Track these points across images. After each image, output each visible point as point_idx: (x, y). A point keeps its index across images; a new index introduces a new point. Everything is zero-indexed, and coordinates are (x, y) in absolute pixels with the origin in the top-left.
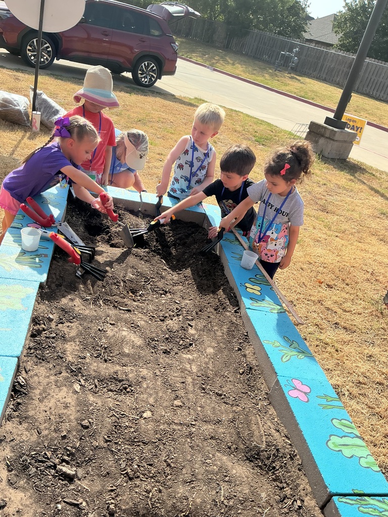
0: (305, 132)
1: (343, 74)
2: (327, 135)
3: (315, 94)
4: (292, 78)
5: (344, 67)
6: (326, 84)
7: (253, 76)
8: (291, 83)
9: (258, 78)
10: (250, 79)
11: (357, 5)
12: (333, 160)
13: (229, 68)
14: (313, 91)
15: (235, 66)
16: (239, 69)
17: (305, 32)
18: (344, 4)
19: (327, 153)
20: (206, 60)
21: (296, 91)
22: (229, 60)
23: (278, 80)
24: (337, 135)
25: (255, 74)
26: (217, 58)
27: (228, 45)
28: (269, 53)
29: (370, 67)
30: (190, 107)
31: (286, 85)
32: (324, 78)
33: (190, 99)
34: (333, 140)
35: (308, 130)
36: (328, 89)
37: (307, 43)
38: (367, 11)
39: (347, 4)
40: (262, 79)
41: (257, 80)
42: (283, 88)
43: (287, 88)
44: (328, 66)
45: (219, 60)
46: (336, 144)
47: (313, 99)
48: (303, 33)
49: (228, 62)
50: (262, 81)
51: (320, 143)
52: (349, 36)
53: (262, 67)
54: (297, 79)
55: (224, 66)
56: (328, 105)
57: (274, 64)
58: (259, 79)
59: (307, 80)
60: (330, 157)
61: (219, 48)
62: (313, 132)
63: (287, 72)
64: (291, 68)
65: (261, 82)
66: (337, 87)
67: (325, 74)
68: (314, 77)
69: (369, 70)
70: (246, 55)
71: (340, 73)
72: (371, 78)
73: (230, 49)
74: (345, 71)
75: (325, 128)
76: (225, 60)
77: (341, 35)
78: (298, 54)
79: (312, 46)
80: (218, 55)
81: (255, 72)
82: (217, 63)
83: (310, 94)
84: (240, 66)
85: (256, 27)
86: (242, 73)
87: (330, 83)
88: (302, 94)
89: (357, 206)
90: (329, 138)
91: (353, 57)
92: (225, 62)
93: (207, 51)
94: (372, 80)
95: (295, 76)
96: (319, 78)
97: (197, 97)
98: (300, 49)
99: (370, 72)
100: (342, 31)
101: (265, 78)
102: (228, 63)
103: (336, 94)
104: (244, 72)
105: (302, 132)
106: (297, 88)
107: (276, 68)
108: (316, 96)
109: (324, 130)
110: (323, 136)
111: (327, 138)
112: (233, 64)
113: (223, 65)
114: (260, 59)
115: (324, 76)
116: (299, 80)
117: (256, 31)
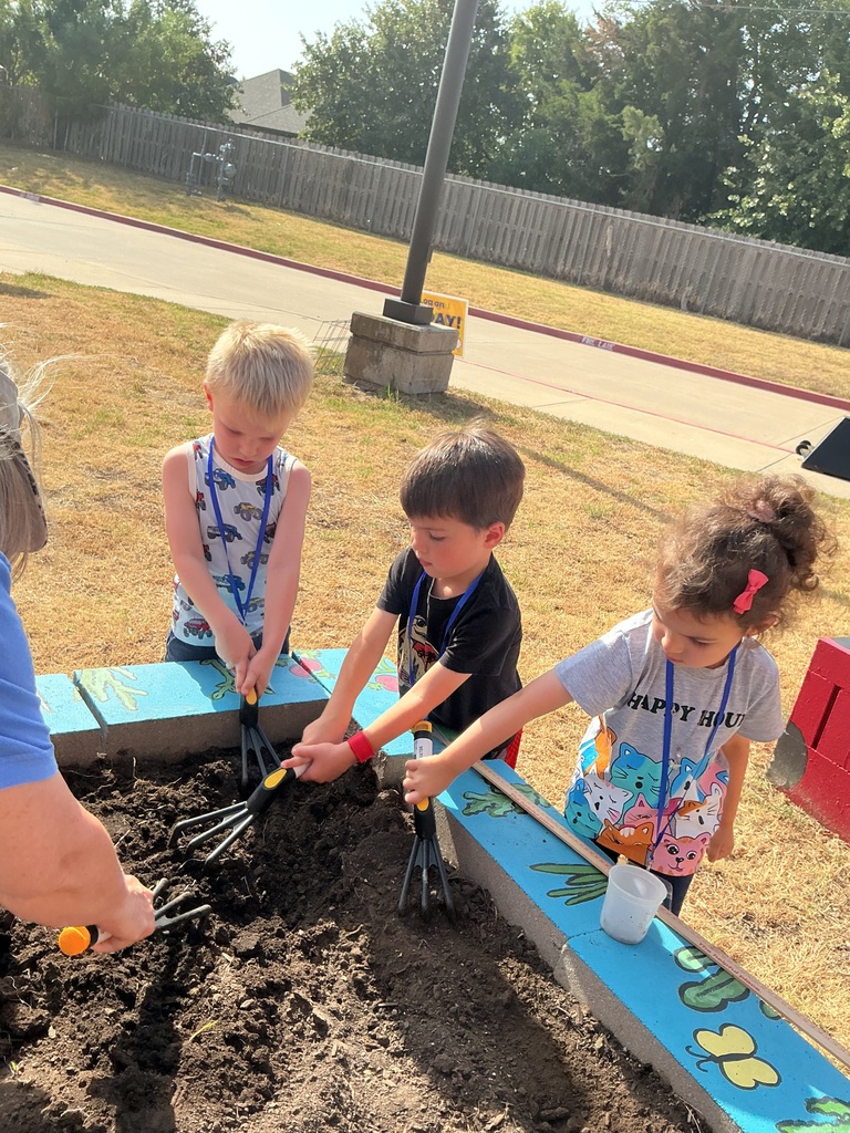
0: (342, 339)
1: (337, 194)
2: (399, 341)
3: (293, 242)
4: (229, 209)
5: (336, 179)
6: (306, 218)
7: (141, 209)
8: (230, 220)
9: (154, 214)
10: (137, 217)
11: (330, 49)
12: (422, 397)
13: (77, 195)
14: (287, 237)
15: (92, 190)
16: (103, 196)
17: (231, 107)
18: (304, 49)
19: (407, 384)
20: (16, 178)
21: (249, 238)
22: (73, 177)
23: (201, 216)
24: (421, 340)
25: (143, 205)
26: (41, 172)
27: (60, 139)
28: (164, 156)
29: (388, 177)
30: (29, 300)
31: (221, 226)
32: (297, 205)
33: (16, 277)
34: (415, 353)
35: (351, 334)
36: (316, 230)
37: (244, 130)
38: (352, 63)
39: (309, 48)
40: (164, 214)
41: (153, 219)
42: (218, 232)
43: (227, 232)
44: (301, 179)
45: (48, 177)
46: (422, 359)
47: (290, 254)
48: (226, 110)
49: (72, 180)
50: (164, 221)
51: (384, 362)
52: (328, 115)
53: (155, 189)
54: (242, 211)
55: (66, 190)
56: (327, 265)
57: (180, 180)
58: (158, 216)
59: (266, 213)
60: (416, 392)
61: (41, 149)
62: (363, 337)
63: (217, 197)
64: (223, 186)
65: (164, 223)
66: (330, 224)
67: (298, 197)
68: (275, 205)
69: (387, 185)
70: (110, 162)
71: (330, 192)
72: (395, 201)
73: (67, 149)
74: (338, 187)
75: (391, 326)
76: (62, 177)
77: (310, 112)
78: (231, 156)
79: (258, 137)
80: (43, 166)
81: (142, 200)
82: (44, 184)
83: (281, 244)
84: (103, 189)
85: (120, 98)
86: (114, 205)
87: (312, 215)
88: (263, 243)
89: (539, 509)
90: (405, 349)
91: (349, 157)
92: (65, 181)
93: (11, 156)
94: (398, 205)
95: (236, 205)
96: (284, 207)
97: (33, 270)
98: (233, 144)
99: (390, 189)
100: (310, 104)
101: (171, 212)
102: (72, 183)
103: (335, 238)
104: (117, 201)
105: (338, 339)
106: (249, 231)
107: (187, 188)
108: (296, 246)
109: (388, 331)
110: (388, 345)
111: (398, 348)
112: (86, 185)
113: (62, 189)
114: (143, 171)
115: (297, 201)
116: (248, 214)
117: (122, 106)
